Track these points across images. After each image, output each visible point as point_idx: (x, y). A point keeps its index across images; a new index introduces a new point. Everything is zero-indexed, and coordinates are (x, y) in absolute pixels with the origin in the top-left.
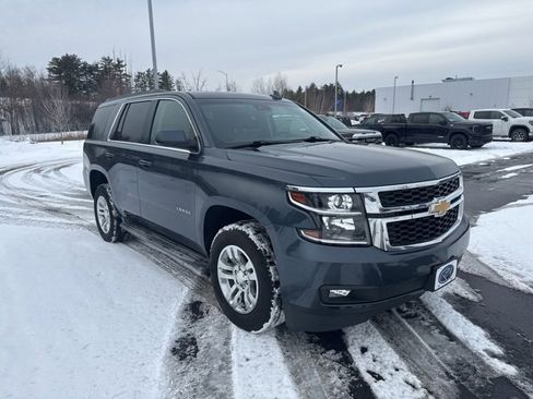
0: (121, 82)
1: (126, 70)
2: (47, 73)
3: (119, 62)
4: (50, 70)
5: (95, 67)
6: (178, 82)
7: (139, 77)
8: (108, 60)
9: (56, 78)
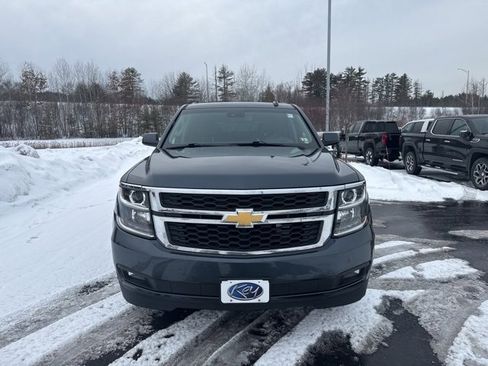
0: (360, 89)
1: (365, 77)
2: (301, 85)
3: (360, 70)
4: (304, 83)
5: (339, 77)
6: (416, 84)
7: (377, 82)
8: (351, 70)
9: (308, 89)
